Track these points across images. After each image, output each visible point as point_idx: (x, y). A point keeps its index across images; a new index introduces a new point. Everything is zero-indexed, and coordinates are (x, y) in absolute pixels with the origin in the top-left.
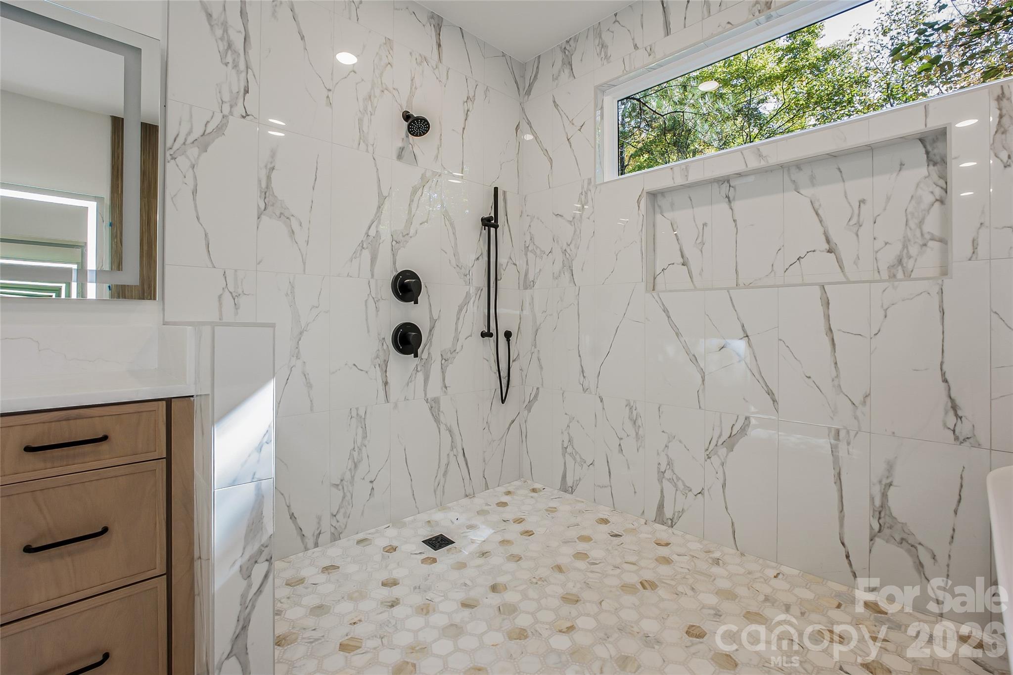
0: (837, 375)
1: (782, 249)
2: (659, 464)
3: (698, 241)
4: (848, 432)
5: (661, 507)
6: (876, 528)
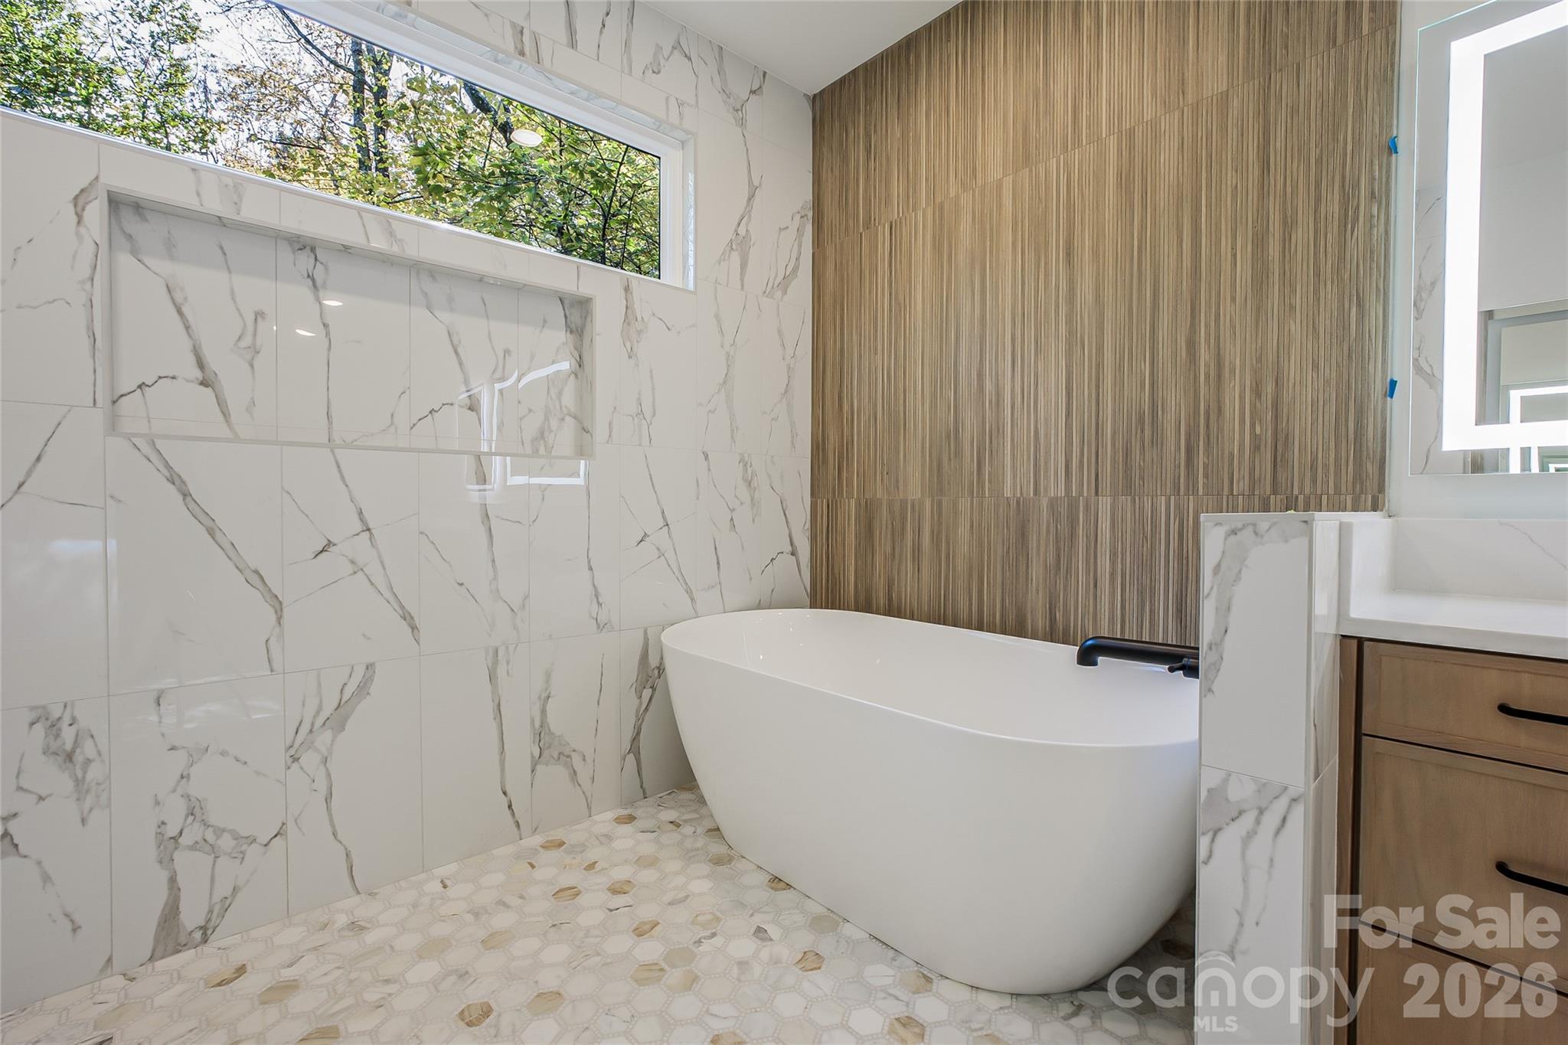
0: (495, 576)
1: (407, 392)
2: (165, 825)
4: (507, 648)
6: (537, 754)
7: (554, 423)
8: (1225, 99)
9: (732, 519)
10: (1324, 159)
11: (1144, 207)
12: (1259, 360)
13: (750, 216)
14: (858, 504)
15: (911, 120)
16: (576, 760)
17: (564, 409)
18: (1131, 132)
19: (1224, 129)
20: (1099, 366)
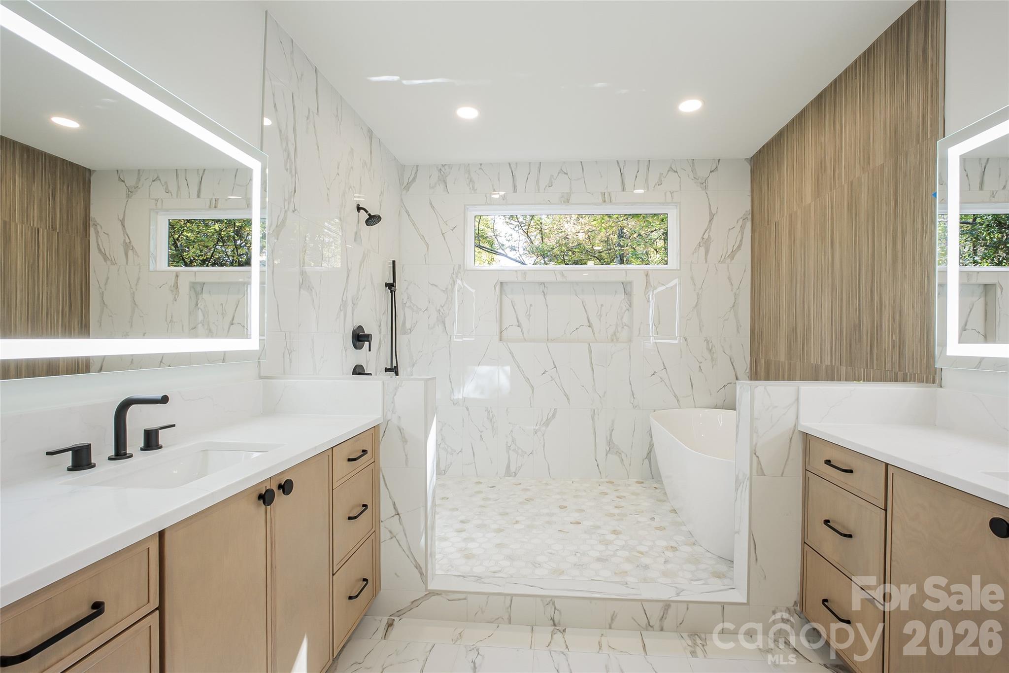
0: (594, 384)
1: (569, 323)
2: (507, 442)
3: (527, 314)
4: (598, 410)
5: (508, 467)
6: (608, 450)
7: (619, 329)
8: (882, 166)
9: (700, 367)
10: (916, 201)
11: (856, 221)
12: (894, 301)
13: (710, 228)
14: (765, 362)
15: (782, 174)
16: (623, 455)
17: (624, 323)
18: (852, 182)
19: (882, 182)
20: (842, 299)
